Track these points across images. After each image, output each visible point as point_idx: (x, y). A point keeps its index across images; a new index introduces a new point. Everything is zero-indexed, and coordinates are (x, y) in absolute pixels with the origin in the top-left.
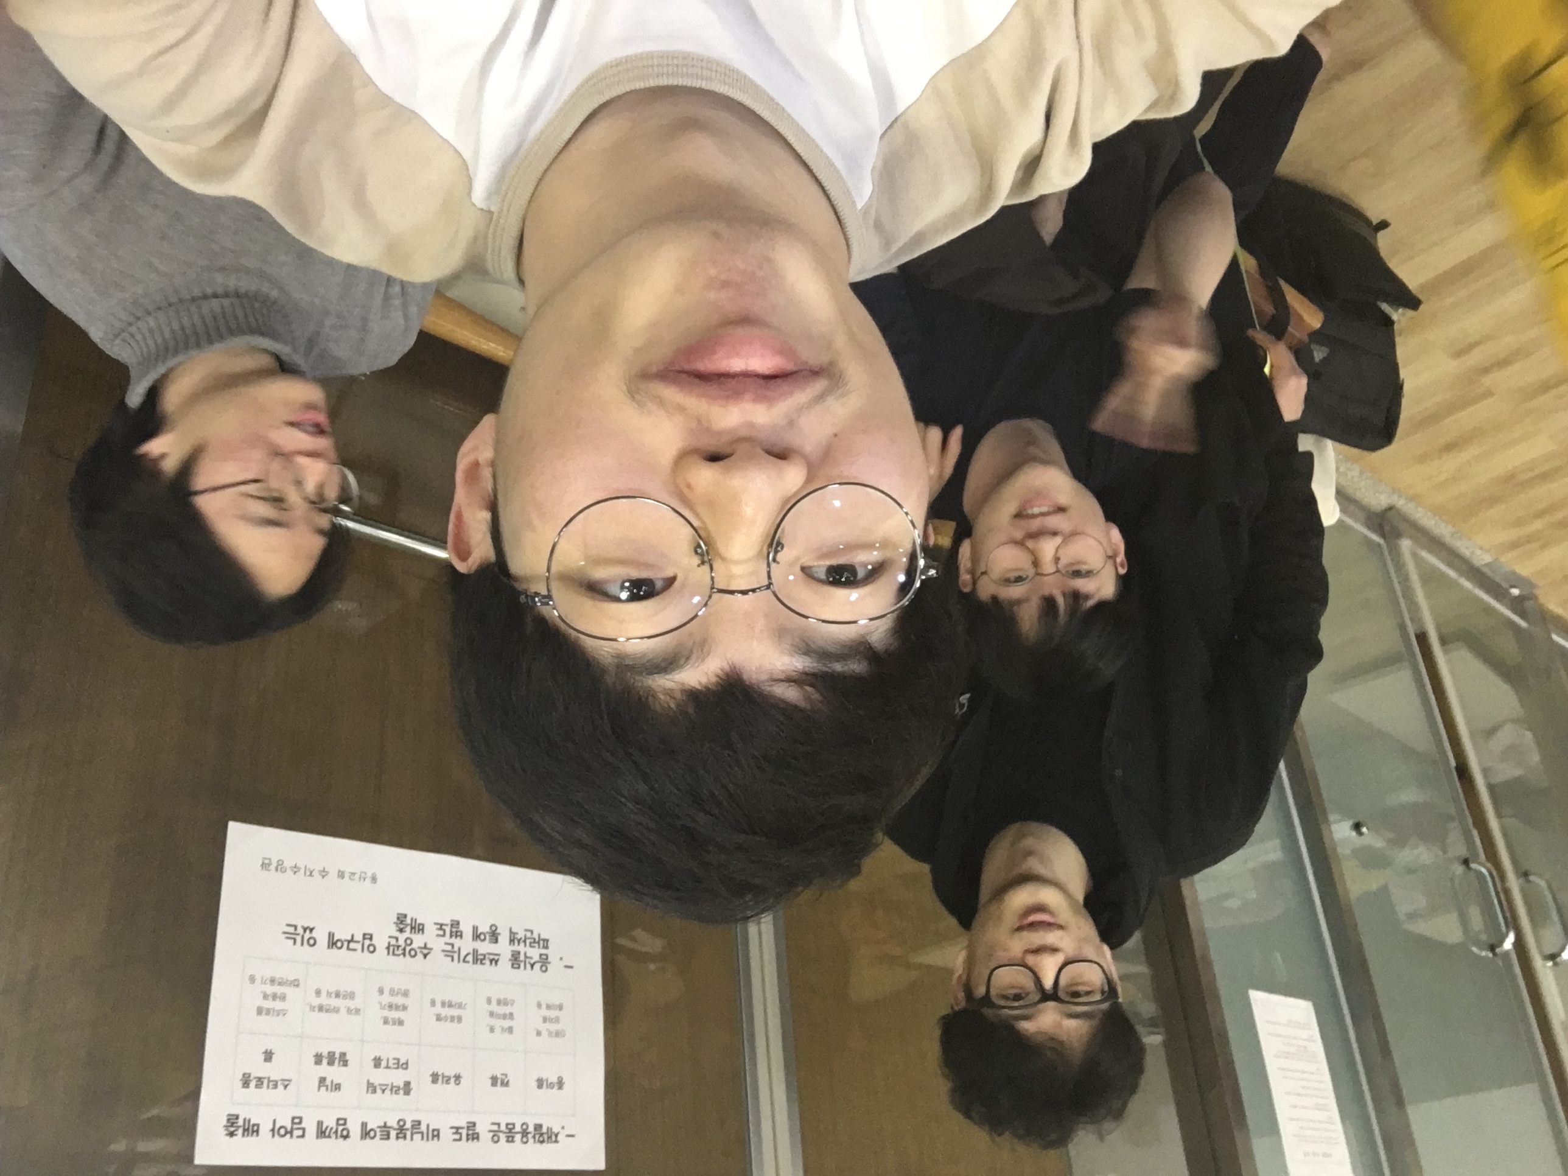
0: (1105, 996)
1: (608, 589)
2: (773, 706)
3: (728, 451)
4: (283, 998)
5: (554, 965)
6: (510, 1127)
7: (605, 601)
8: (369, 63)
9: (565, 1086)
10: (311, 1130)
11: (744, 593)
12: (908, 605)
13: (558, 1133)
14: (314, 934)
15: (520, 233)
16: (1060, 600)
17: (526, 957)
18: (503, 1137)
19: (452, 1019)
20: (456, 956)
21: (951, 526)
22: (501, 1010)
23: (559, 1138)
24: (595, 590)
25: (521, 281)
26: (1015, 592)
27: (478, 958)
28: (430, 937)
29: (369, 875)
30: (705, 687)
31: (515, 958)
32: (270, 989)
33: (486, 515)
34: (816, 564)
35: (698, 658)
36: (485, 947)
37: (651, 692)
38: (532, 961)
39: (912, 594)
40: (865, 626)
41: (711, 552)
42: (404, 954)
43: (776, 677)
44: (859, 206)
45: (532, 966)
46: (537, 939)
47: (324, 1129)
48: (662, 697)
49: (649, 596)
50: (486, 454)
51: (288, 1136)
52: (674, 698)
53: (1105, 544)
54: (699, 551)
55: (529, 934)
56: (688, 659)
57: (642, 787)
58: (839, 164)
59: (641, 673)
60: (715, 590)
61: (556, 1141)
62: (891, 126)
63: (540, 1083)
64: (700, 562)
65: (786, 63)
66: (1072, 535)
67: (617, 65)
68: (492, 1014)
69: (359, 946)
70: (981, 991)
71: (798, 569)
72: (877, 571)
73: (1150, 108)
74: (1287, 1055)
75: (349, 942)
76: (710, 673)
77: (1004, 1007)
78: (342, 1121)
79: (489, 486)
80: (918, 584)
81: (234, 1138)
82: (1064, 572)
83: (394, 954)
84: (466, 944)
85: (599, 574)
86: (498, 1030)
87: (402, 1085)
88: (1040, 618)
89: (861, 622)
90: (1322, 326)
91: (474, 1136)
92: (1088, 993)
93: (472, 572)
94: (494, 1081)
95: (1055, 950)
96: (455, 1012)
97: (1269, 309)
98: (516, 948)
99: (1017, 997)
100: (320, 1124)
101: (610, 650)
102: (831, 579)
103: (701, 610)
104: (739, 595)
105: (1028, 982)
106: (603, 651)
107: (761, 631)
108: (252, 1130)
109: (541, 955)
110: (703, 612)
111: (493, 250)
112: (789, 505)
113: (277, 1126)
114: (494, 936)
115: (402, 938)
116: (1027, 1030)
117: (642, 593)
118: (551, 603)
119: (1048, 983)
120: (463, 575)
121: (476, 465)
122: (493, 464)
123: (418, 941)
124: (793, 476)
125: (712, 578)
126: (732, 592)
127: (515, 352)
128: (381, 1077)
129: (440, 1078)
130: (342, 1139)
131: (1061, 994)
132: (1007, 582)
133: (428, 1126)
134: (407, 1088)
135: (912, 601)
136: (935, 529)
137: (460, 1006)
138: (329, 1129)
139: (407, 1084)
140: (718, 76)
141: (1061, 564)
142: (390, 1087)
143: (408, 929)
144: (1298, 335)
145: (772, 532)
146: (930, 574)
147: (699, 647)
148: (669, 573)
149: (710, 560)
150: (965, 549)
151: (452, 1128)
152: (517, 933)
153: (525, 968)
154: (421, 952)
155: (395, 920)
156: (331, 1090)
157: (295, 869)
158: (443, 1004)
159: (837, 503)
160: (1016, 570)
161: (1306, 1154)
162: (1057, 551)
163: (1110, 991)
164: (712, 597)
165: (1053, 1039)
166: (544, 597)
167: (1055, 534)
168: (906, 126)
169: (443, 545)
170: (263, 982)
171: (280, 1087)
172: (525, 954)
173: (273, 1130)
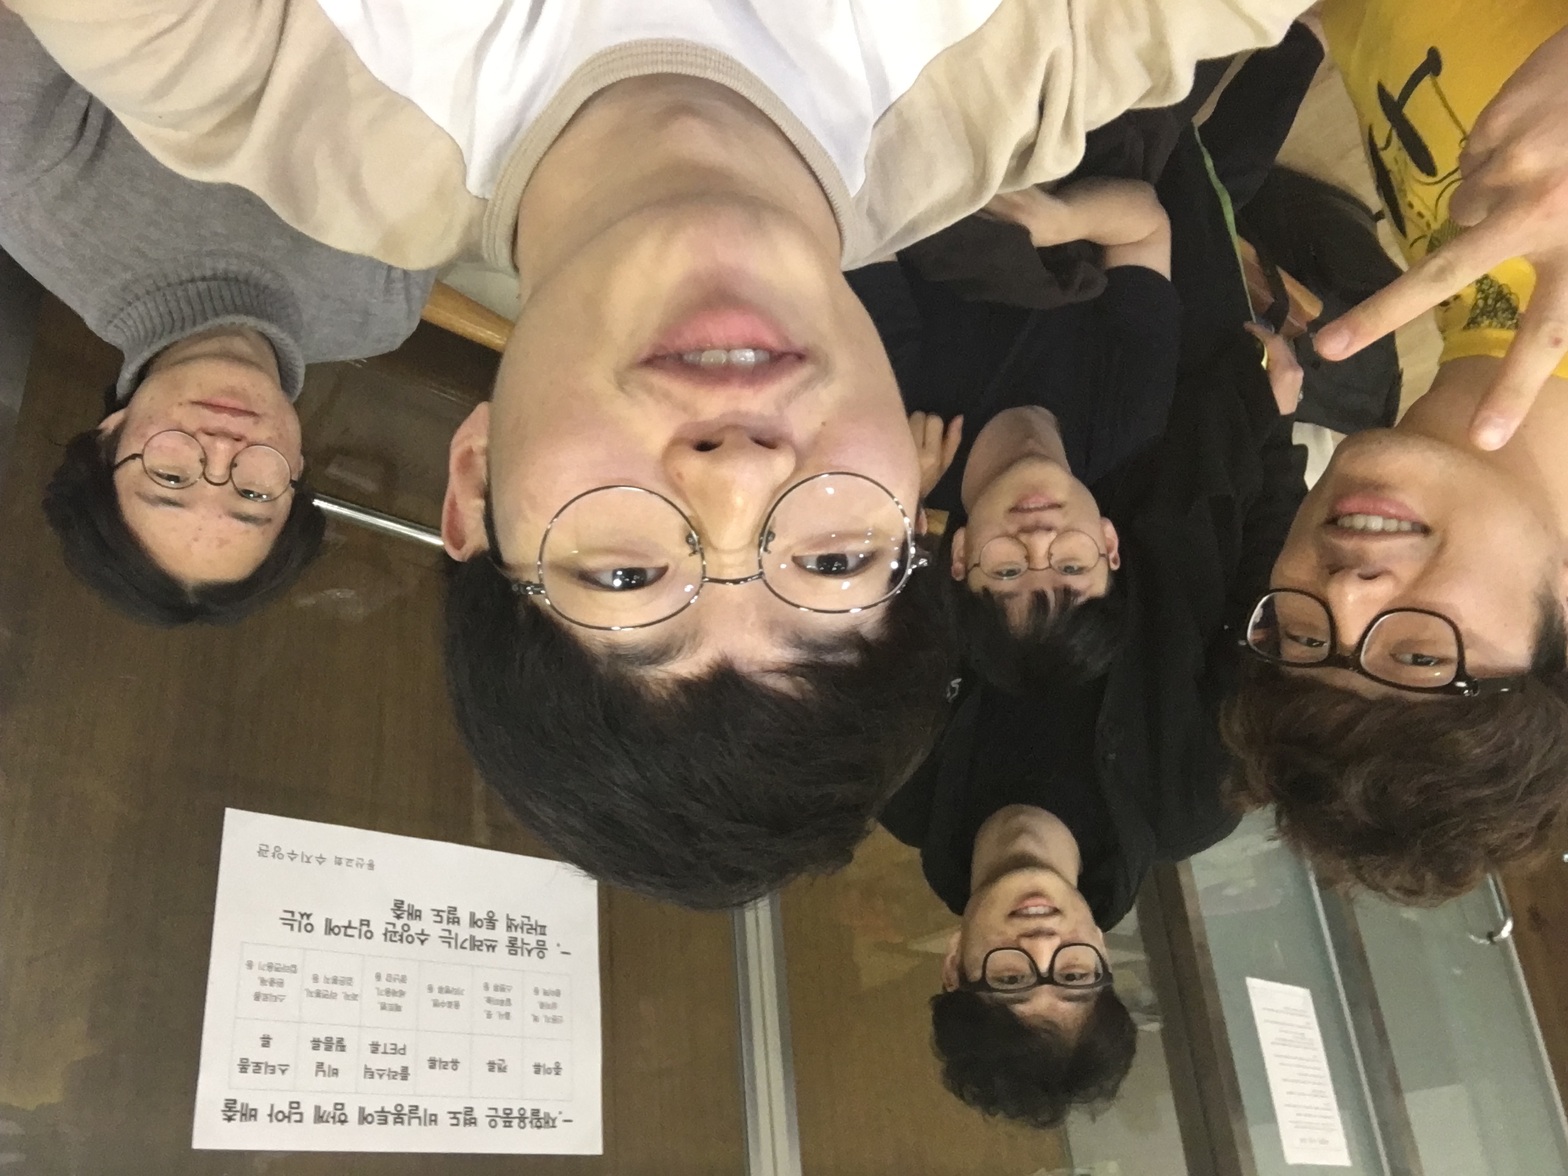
0: (1099, 980)
1: (602, 577)
2: (765, 696)
3: (715, 440)
4: (281, 984)
5: (552, 951)
6: (508, 1112)
7: (597, 590)
8: (363, 49)
9: (562, 1072)
10: (309, 1114)
11: (736, 582)
12: (899, 594)
13: (556, 1118)
14: (312, 920)
15: (515, 219)
16: (1051, 596)
17: (523, 943)
18: (500, 1122)
19: (450, 1004)
20: (453, 942)
21: (944, 516)
22: (500, 996)
23: (557, 1123)
24: (588, 579)
25: (516, 268)
26: (1006, 585)
27: (475, 945)
28: (427, 924)
29: (367, 861)
30: (697, 677)
31: (512, 943)
32: (268, 975)
33: (480, 503)
34: (807, 554)
35: (690, 648)
36: (481, 934)
37: (642, 681)
38: (529, 947)
39: (903, 583)
40: (857, 617)
41: (702, 541)
42: (401, 940)
43: (766, 668)
44: (853, 193)
45: (529, 952)
46: (534, 927)
47: (321, 1114)
48: (654, 687)
49: (640, 585)
50: (480, 442)
51: (286, 1120)
52: (666, 688)
53: (1099, 544)
54: (691, 540)
55: (526, 921)
56: (679, 651)
57: (633, 776)
58: (832, 152)
59: (632, 663)
60: (707, 579)
61: (554, 1127)
62: (884, 114)
63: (538, 1068)
64: (692, 551)
65: (780, 51)
66: (1064, 532)
67: (610, 53)
68: (489, 1000)
69: (355, 932)
70: (977, 974)
71: (789, 559)
72: (867, 561)
73: (1142, 99)
74: (1284, 1042)
75: (346, 927)
76: (701, 664)
77: (1002, 991)
78: (339, 1106)
79: (483, 473)
80: (909, 572)
81: (232, 1122)
82: (1056, 567)
83: (391, 940)
84: (463, 931)
85: (592, 563)
86: (495, 1016)
87: (399, 1070)
88: (1030, 612)
89: (853, 611)
90: (1321, 315)
91: (471, 1122)
92: (1082, 976)
93: (466, 560)
94: (492, 1066)
95: (1051, 934)
96: (451, 998)
97: (1268, 299)
98: (513, 934)
99: (1013, 980)
100: (318, 1108)
101: (603, 640)
102: (822, 568)
103: (693, 598)
104: (731, 584)
105: (1023, 965)
106: (595, 640)
107: (753, 624)
108: (249, 1114)
109: (538, 941)
110: (696, 600)
111: (488, 238)
112: (780, 495)
113: (275, 1111)
114: (491, 922)
115: (399, 923)
116: (1023, 1012)
117: (633, 582)
118: (542, 592)
119: (1044, 966)
120: (456, 563)
121: (470, 453)
122: (487, 452)
123: (415, 927)
124: (782, 465)
125: (704, 567)
126: (723, 582)
127: (508, 338)
128: (379, 1062)
129: (437, 1063)
130: (339, 1124)
131: (1057, 978)
132: (1000, 574)
133: (425, 1111)
134: (405, 1074)
135: (904, 590)
136: (928, 517)
137: (458, 992)
138: (326, 1114)
139: (405, 1069)
140: (713, 64)
141: (1053, 562)
142: (387, 1072)
143: (405, 915)
144: (1297, 324)
145: (763, 522)
146: (920, 563)
147: (693, 637)
148: (661, 562)
149: (701, 549)
150: (959, 538)
151: (450, 1113)
152: (514, 920)
153: (522, 954)
154: (419, 939)
155: (392, 906)
156: (329, 1076)
157: (292, 855)
158: (441, 990)
159: (830, 491)
160: (1010, 563)
161: (1303, 1140)
162: (1050, 547)
163: (1105, 975)
164: (704, 587)
165: (1048, 1022)
166: (536, 586)
167: (1049, 529)
168: (900, 114)
169: (436, 531)
170: (261, 968)
171: (278, 1072)
172: (522, 940)
173: (270, 1115)
